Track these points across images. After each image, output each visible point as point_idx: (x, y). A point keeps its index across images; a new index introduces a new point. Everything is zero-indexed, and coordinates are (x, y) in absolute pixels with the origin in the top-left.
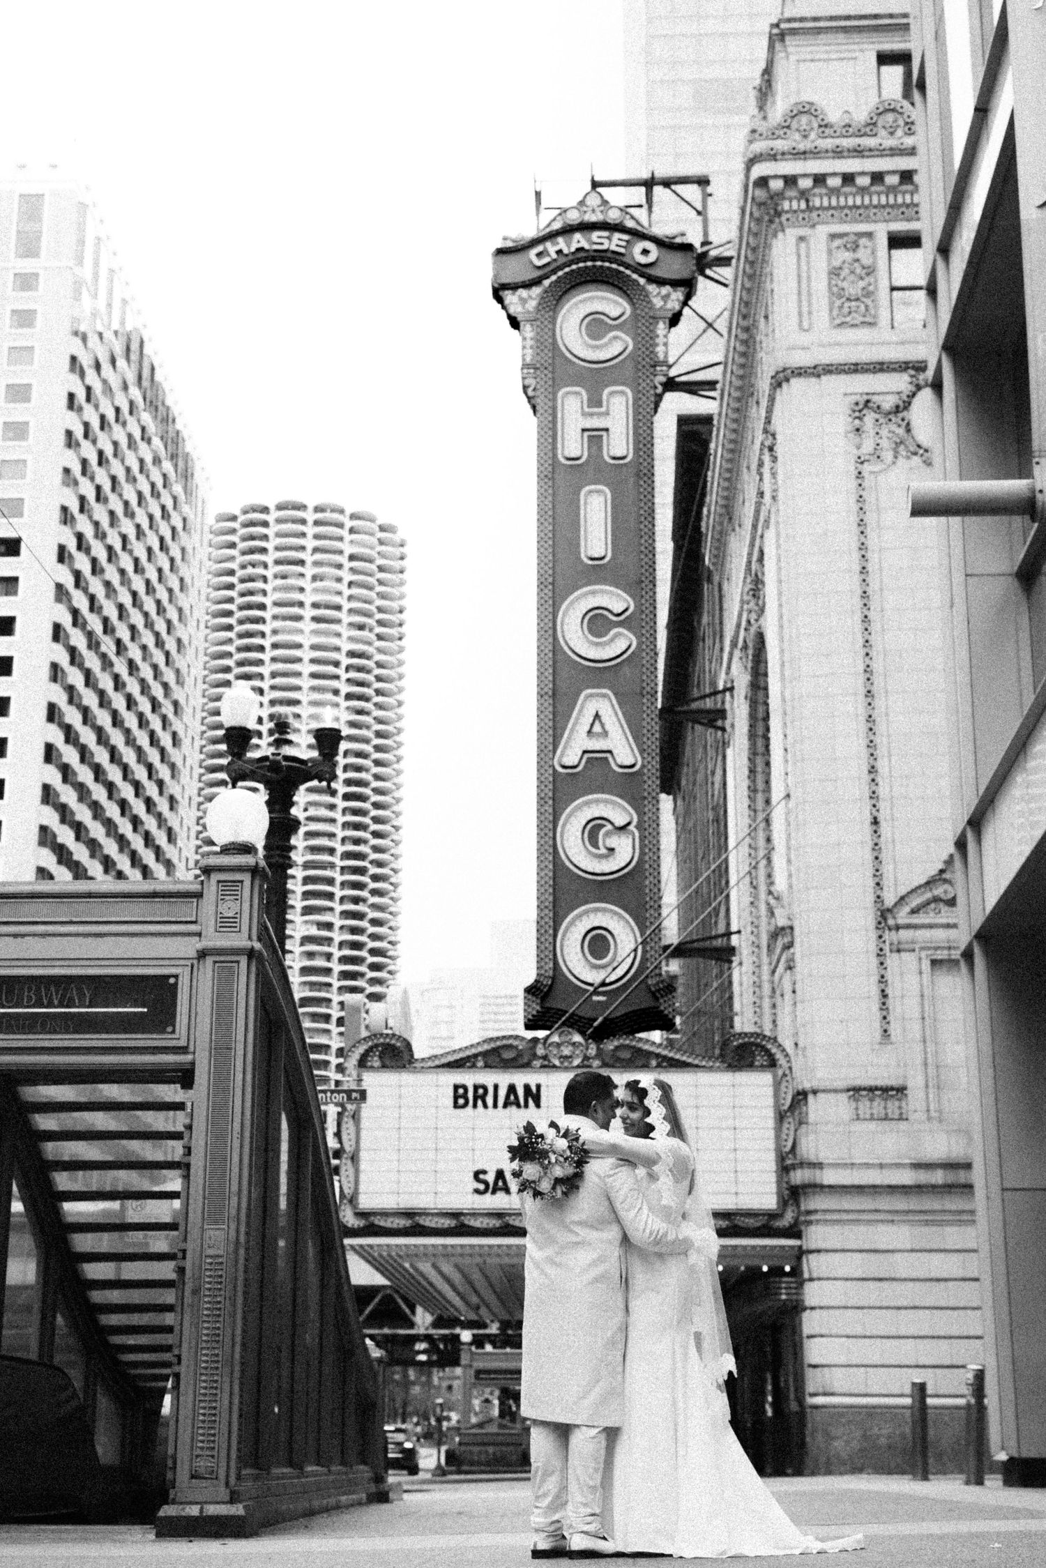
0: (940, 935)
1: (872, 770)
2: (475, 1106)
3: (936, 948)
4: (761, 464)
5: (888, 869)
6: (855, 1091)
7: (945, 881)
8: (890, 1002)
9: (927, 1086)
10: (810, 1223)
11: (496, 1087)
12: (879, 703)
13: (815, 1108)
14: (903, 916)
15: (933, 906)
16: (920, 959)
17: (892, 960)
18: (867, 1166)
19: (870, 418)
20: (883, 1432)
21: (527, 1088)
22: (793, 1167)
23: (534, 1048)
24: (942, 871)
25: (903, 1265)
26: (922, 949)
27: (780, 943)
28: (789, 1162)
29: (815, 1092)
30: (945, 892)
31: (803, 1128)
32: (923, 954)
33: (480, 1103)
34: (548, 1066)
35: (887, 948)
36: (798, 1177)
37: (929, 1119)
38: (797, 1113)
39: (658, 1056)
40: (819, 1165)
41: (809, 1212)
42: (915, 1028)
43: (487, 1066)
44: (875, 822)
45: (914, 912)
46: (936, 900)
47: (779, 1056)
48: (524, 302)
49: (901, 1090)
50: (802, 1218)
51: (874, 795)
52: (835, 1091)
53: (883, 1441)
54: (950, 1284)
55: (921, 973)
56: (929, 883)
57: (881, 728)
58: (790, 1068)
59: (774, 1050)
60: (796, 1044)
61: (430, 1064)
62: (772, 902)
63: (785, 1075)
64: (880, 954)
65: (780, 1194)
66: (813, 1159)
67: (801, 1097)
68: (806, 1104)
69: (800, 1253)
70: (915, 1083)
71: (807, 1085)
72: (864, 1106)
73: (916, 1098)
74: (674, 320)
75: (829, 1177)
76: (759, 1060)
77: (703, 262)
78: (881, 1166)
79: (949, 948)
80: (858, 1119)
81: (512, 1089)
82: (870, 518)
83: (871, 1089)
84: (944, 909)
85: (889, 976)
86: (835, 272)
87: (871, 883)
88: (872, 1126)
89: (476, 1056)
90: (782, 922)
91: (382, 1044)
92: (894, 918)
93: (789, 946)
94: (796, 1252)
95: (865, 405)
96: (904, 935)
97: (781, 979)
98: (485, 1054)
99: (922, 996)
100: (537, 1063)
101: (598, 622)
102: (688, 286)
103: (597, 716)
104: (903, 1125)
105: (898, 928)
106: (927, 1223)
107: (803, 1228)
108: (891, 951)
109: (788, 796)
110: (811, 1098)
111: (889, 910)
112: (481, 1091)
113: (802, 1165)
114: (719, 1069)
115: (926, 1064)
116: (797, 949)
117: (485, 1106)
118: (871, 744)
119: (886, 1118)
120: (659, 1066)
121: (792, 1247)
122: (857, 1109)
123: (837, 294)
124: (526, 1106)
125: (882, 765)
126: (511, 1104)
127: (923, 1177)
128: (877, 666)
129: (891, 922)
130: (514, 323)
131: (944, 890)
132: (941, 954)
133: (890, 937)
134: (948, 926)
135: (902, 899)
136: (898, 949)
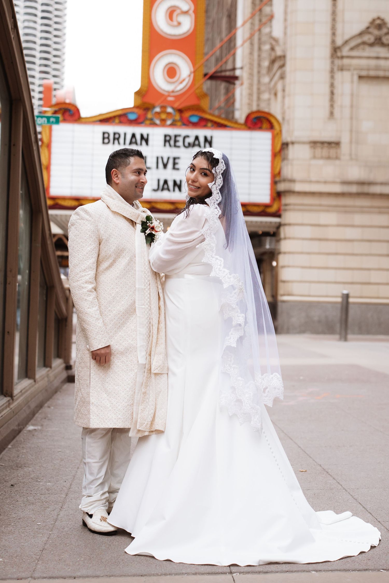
0: (364, 62)
2: (114, 143)
3: (362, 69)
5: (339, 26)
6: (314, 144)
7: (370, 33)
8: (335, 97)
9: (351, 142)
10: (285, 210)
11: (125, 134)
13: (292, 152)
14: (345, 51)
15: (362, 46)
16: (352, 75)
17: (339, 75)
18: (318, 182)
20: (316, 314)
21: (142, 136)
22: (280, 181)
23: (146, 114)
24: (368, 28)
25: (333, 233)
26: (355, 69)
27: (276, 65)
28: (277, 179)
29: (293, 143)
30: (369, 39)
31: (285, 162)
32: (355, 72)
33: (116, 142)
34: (153, 124)
35: (336, 68)
36: (281, 187)
37: (351, 159)
38: (283, 153)
39: (212, 121)
40: (292, 181)
41: (286, 205)
42: (347, 112)
43: (121, 123)
45: (352, 49)
46: (364, 43)
47: (275, 124)
49: (337, 144)
50: (283, 208)
52: (304, 143)
53: (316, 319)
54: (356, 243)
55: (352, 82)
56: (361, 34)
58: (281, 131)
59: (273, 120)
60: (283, 119)
61: (91, 120)
62: (274, 43)
63: (277, 134)
64: (332, 71)
65: (271, 195)
66: (289, 177)
67: (285, 145)
68: (287, 149)
69: (279, 226)
70: (345, 140)
71: (289, 139)
72: (319, 151)
73: (345, 148)
75: (298, 187)
76: (265, 125)
78: (325, 182)
79: (368, 70)
80: (314, 157)
81: (134, 136)
83: (323, 143)
84: (367, 48)
85: (336, 83)
87: (329, 32)
88: (321, 162)
89: (115, 117)
90: (279, 52)
91: (64, 109)
92: (341, 51)
93: (283, 66)
94: (277, 225)
96: (346, 61)
97: (276, 84)
98: (120, 116)
99: (352, 95)
100: (148, 122)
104: (337, 162)
105: (342, 57)
106: (346, 212)
107: (282, 213)
108: (338, 70)
110: (290, 147)
111: (339, 48)
112: (117, 136)
113: (285, 180)
114: (243, 129)
115: (351, 131)
116: (288, 67)
117: (119, 143)
119: (329, 158)
120: (212, 126)
121: (276, 223)
122: (314, 152)
124: (141, 144)
126: (133, 143)
127: (347, 189)
129: (339, 54)
131: (369, 38)
132: (364, 73)
133: (338, 62)
134: (369, 58)
135: (346, 42)
136: (342, 69)
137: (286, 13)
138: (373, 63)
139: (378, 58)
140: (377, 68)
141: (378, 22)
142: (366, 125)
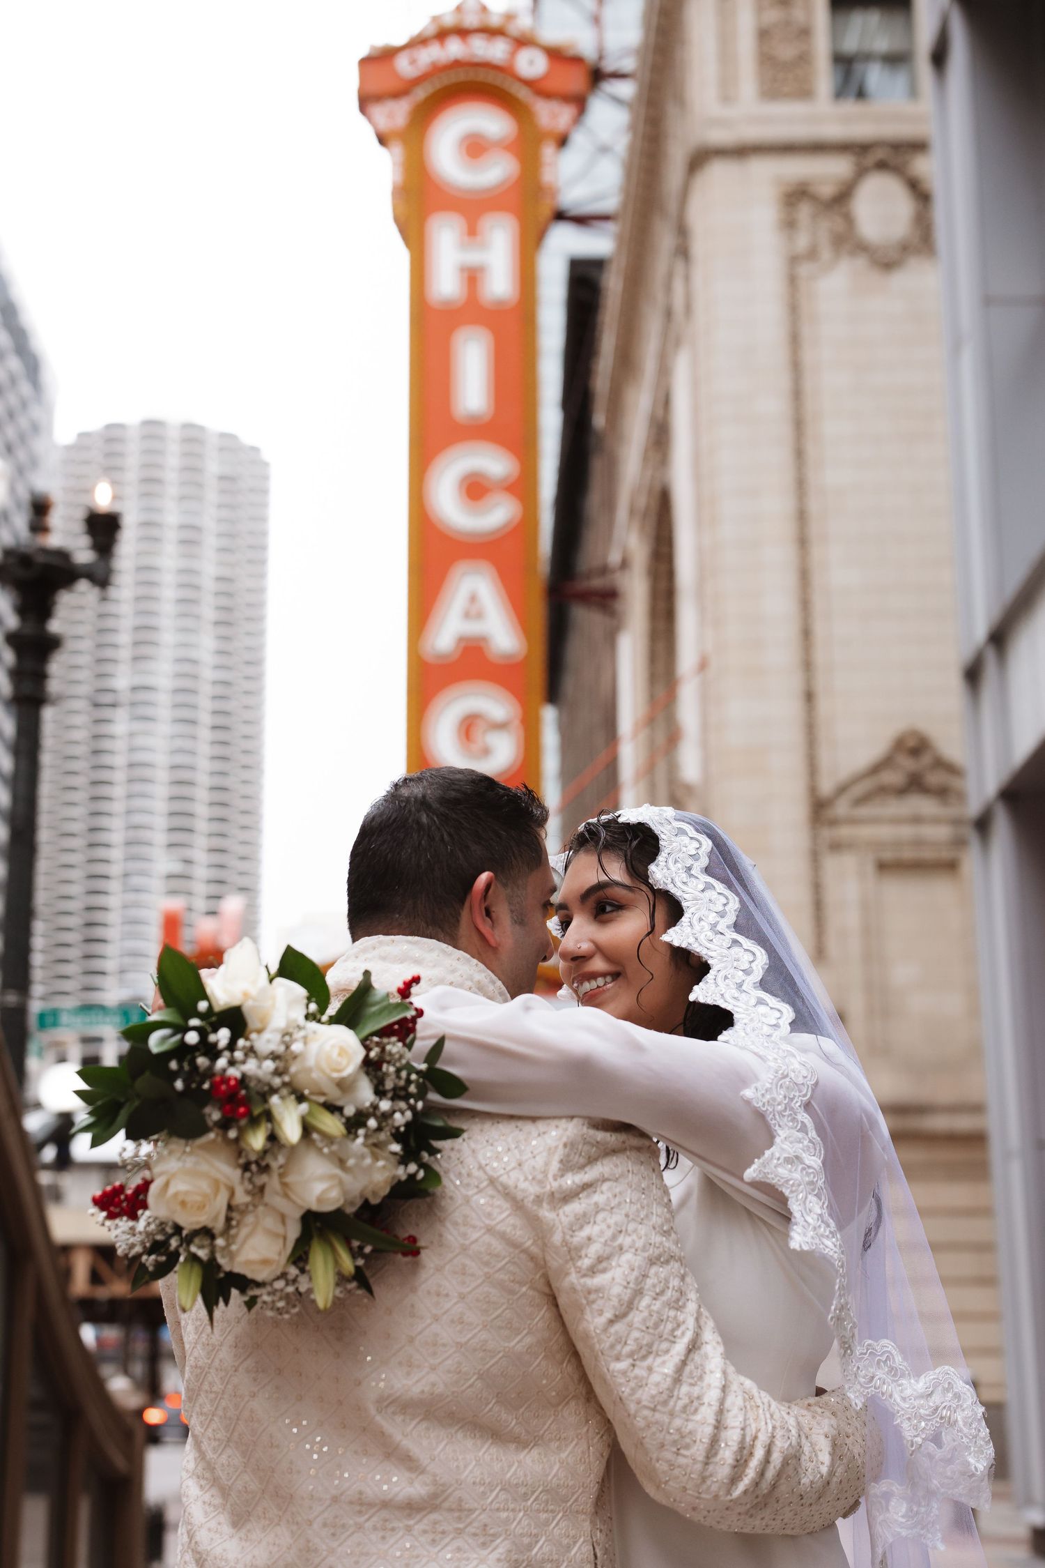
0: (884, 832)
1: (806, 634)
3: (883, 847)
4: (670, 276)
5: (824, 756)
7: (895, 766)
8: (828, 912)
9: (871, 1013)
12: (816, 552)
14: (842, 808)
15: (878, 797)
16: (863, 861)
17: (831, 863)
19: (804, 211)
24: (890, 756)
26: (867, 847)
32: (868, 854)
35: (823, 847)
37: (874, 1053)
42: (855, 945)
44: (809, 697)
45: (856, 803)
46: (883, 789)
48: (396, 114)
51: (808, 665)
55: (863, 877)
56: (876, 769)
57: (817, 580)
62: (683, 794)
64: (815, 855)
70: (856, 1009)
73: (857, 1026)
74: (562, 141)
77: (597, 76)
79: (898, 847)
82: (806, 331)
84: (891, 799)
85: (829, 880)
86: (764, 34)
87: (803, 770)
92: (832, 808)
95: (796, 195)
96: (845, 832)
99: (865, 906)
101: (475, 489)
102: (580, 103)
103: (473, 599)
105: (834, 823)
108: (830, 850)
109: (703, 665)
111: (827, 802)
115: (868, 987)
118: (805, 605)
123: (766, 60)
125: (819, 628)
128: (813, 506)
129: (828, 815)
130: (382, 140)
131: (893, 778)
132: (888, 855)
133: (827, 833)
134: (896, 821)
135: (842, 789)
136: (837, 847)
137: (705, 727)
138: (906, 832)
139: (917, 820)
140: (918, 843)
141: (911, 743)
142: (902, 973)
